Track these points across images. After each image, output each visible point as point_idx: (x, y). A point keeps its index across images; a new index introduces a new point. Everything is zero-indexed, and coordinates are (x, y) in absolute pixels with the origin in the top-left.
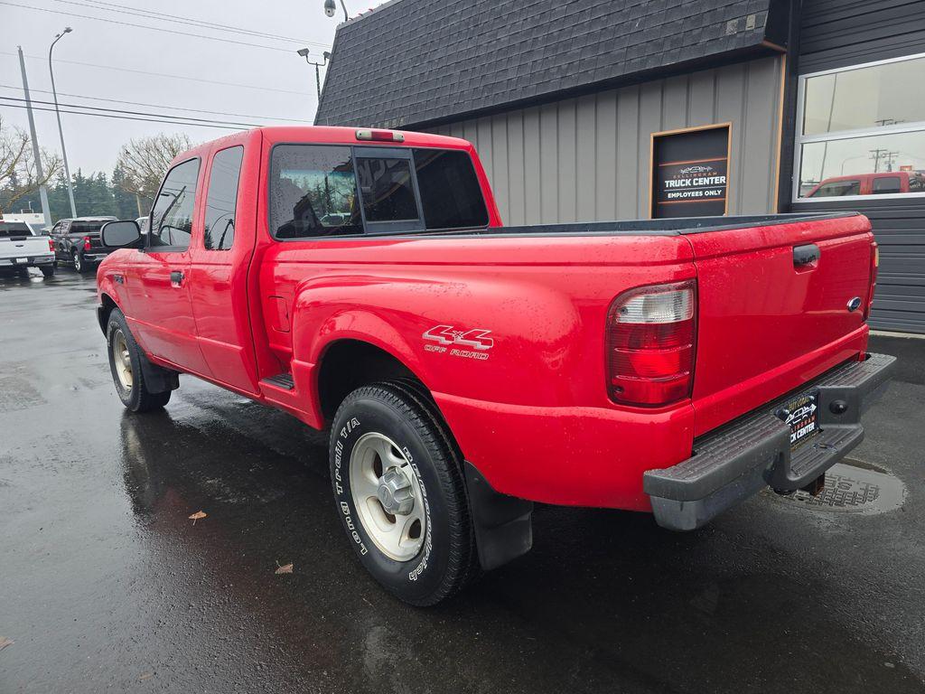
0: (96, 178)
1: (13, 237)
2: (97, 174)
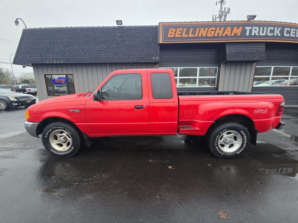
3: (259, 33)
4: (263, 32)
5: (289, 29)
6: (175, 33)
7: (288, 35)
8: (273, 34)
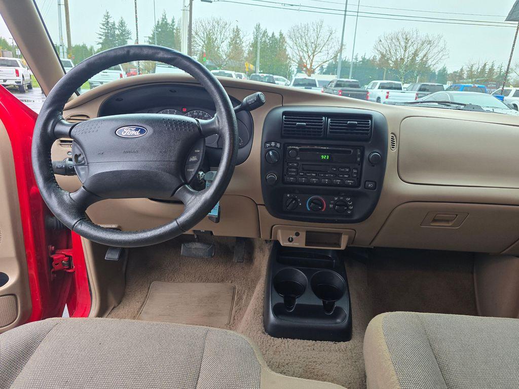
0: (372, 58)
1: (306, 87)
2: (373, 57)
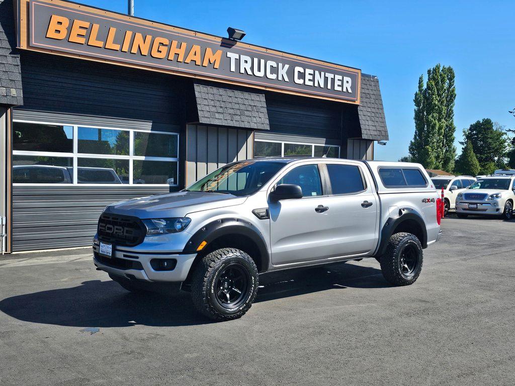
3: (252, 68)
4: (259, 70)
5: (302, 70)
6: (70, 30)
7: (301, 81)
8: (276, 75)
